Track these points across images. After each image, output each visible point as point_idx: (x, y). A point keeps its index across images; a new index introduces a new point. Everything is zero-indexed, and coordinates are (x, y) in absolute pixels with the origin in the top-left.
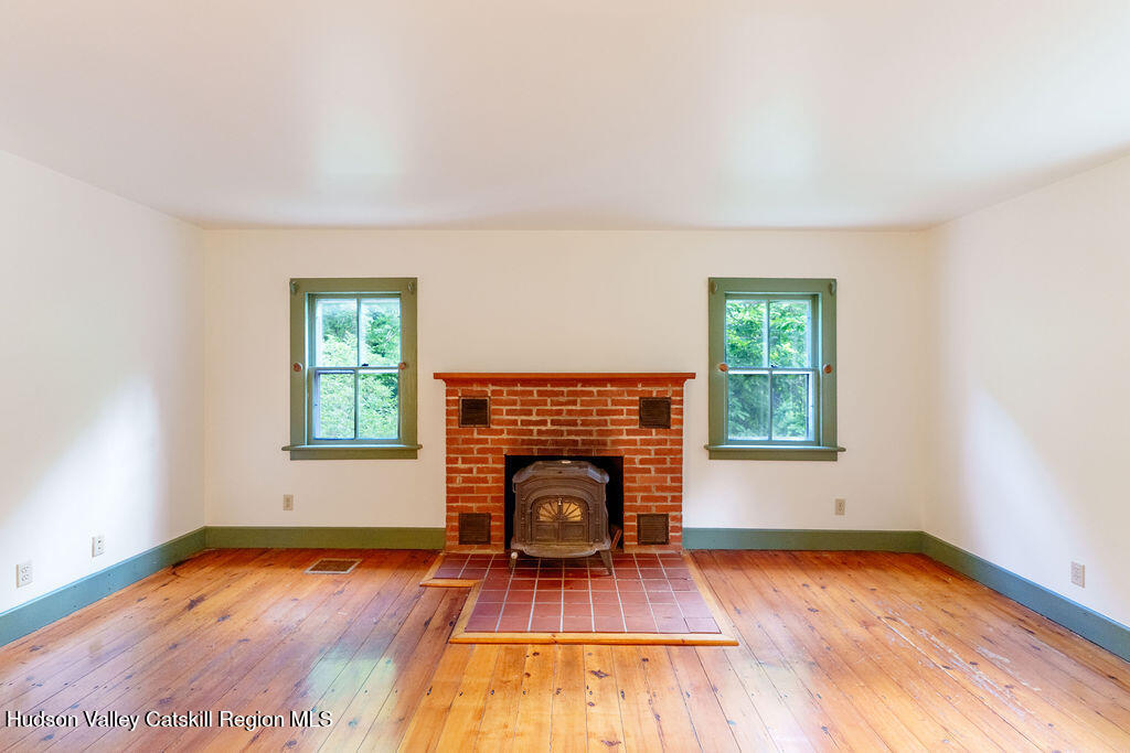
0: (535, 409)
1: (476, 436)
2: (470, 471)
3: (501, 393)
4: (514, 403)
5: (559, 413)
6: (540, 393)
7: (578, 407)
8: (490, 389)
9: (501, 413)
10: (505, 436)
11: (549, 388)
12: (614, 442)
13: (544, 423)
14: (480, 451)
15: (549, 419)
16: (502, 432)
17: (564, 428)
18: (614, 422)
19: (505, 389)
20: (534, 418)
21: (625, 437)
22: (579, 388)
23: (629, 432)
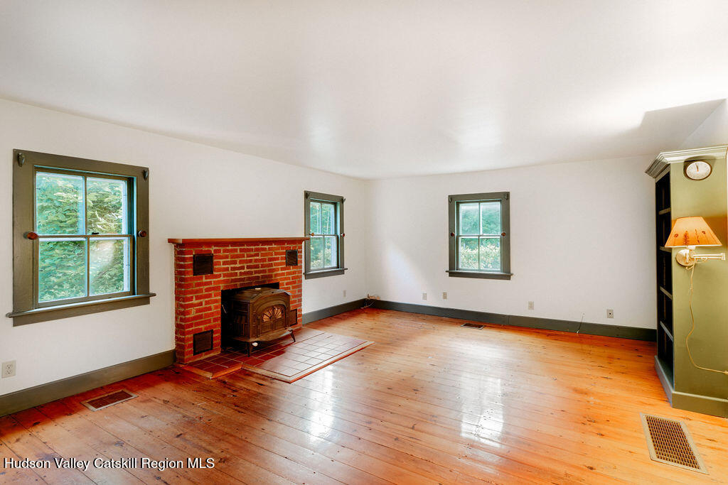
0: (238, 260)
1: (204, 280)
2: (201, 304)
3: (219, 251)
4: (227, 257)
5: (251, 261)
6: (241, 250)
7: (259, 258)
8: (213, 249)
9: (220, 264)
10: (222, 278)
11: (245, 247)
12: (276, 275)
13: (243, 268)
14: (207, 290)
15: (245, 265)
16: (220, 276)
17: (253, 270)
18: (276, 264)
19: (222, 248)
20: (238, 265)
21: (280, 272)
22: (260, 247)
23: (282, 269)
